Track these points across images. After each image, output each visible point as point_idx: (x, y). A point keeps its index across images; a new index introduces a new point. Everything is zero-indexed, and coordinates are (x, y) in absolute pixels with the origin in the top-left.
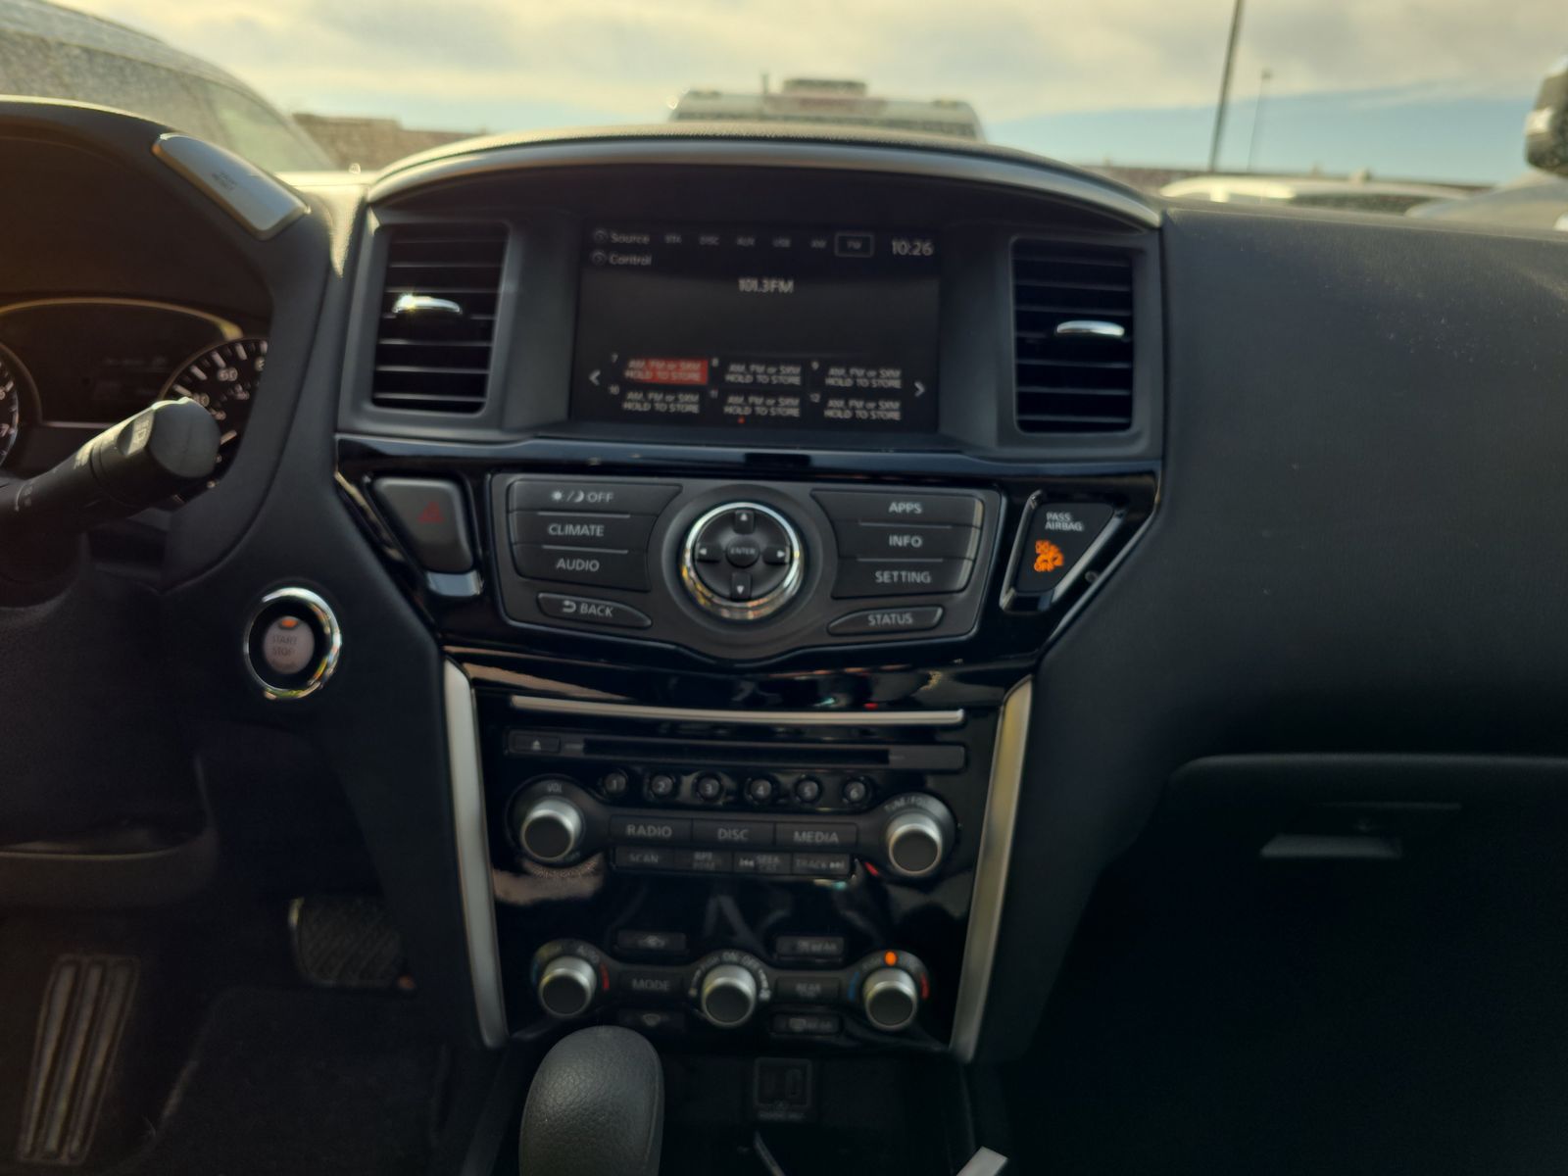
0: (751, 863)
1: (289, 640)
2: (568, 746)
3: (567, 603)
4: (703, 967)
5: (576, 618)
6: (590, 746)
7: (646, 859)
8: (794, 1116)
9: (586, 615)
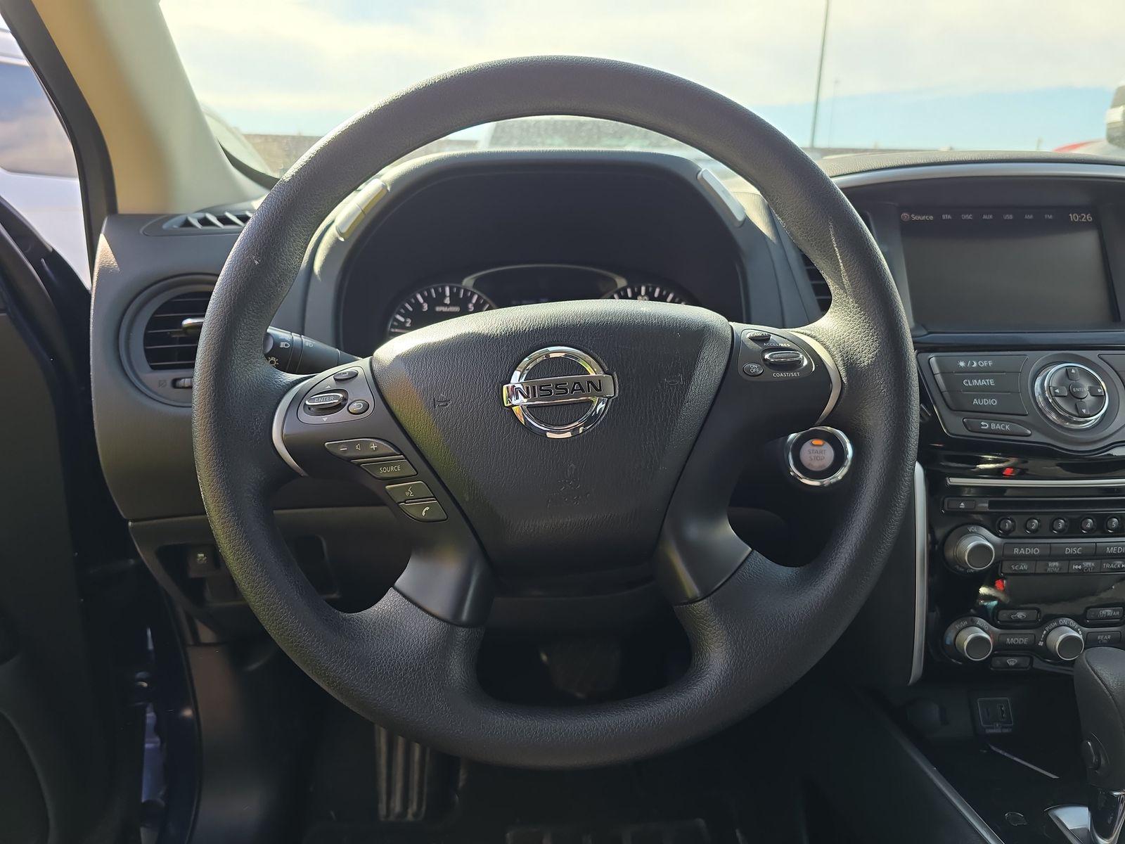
0: (1080, 567)
1: (821, 452)
2: (981, 505)
3: (983, 423)
4: (1047, 629)
5: (989, 432)
6: (991, 504)
7: (1022, 568)
8: (1006, 731)
9: (995, 430)
